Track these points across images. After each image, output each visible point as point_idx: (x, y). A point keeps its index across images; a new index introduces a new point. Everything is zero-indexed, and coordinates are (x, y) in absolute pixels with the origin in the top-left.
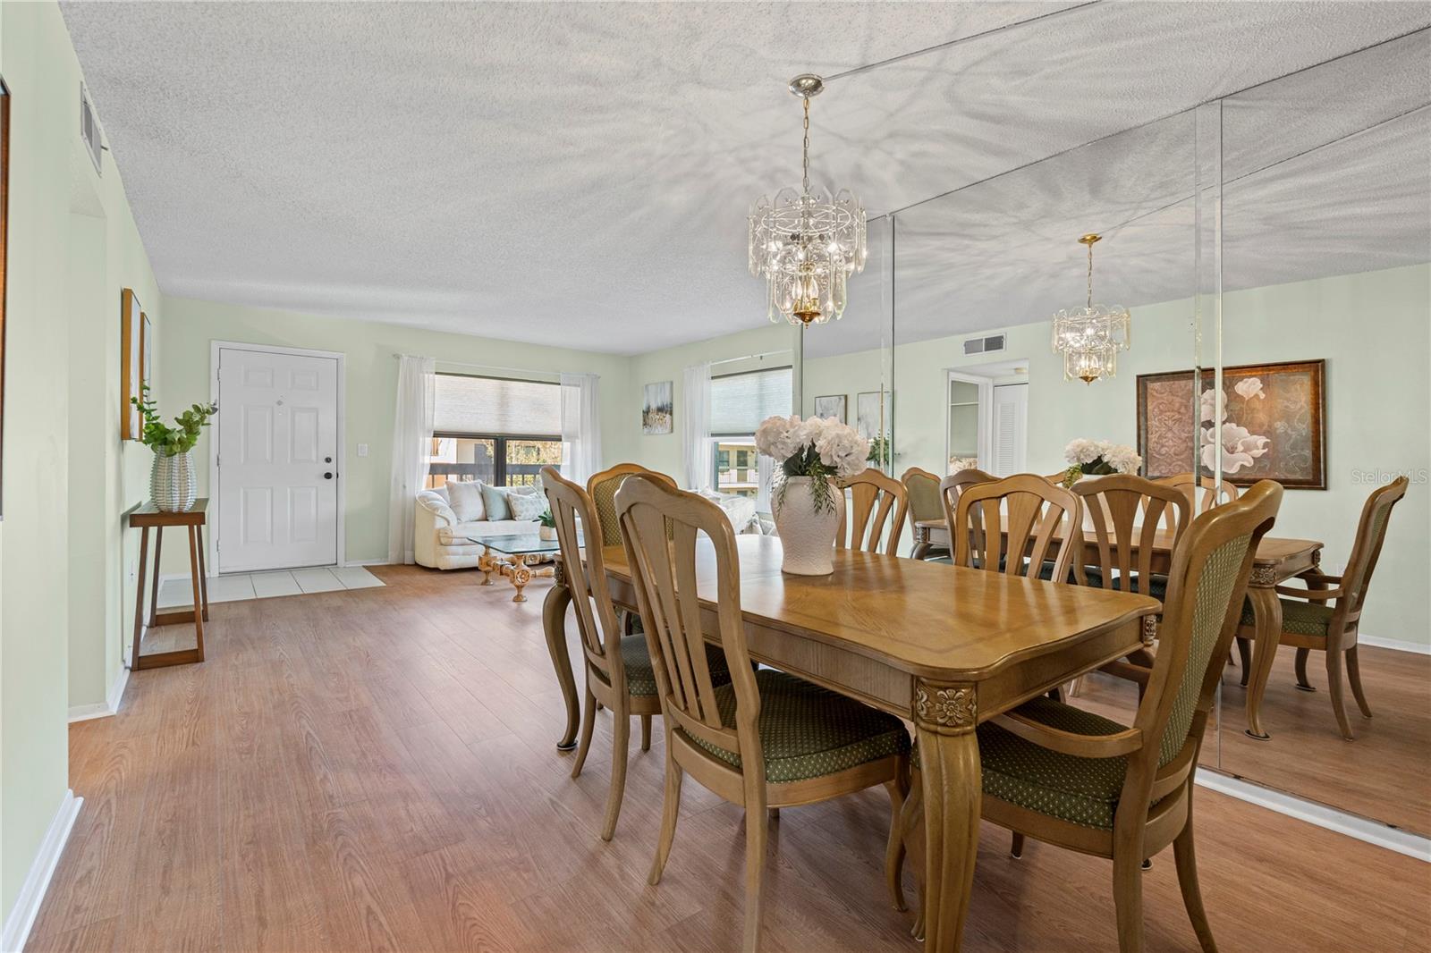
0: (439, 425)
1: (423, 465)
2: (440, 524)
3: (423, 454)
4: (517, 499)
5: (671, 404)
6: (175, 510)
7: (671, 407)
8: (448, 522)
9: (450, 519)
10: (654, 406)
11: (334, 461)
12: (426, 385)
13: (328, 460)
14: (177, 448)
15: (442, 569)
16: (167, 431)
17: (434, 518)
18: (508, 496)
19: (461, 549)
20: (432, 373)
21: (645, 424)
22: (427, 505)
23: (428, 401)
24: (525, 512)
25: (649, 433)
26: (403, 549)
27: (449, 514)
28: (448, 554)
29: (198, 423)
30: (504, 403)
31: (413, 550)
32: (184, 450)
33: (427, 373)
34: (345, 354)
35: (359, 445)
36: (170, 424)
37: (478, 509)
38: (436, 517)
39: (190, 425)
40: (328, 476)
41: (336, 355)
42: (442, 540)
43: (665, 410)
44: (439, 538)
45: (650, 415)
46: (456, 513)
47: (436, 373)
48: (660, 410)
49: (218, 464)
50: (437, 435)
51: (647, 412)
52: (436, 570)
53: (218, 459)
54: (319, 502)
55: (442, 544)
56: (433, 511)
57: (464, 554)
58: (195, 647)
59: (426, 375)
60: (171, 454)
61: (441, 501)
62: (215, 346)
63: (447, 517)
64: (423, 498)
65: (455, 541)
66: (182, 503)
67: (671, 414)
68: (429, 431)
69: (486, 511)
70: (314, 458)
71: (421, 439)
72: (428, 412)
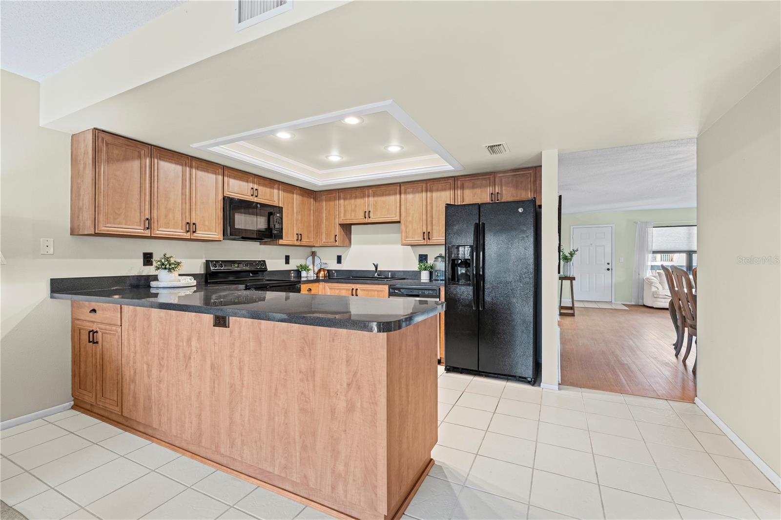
0: (655, 248)
1: (648, 266)
2: (654, 289)
3: (648, 261)
6: (568, 276)
11: (610, 264)
12: (649, 232)
13: (608, 264)
14: (569, 260)
15: (655, 307)
16: (567, 256)
17: (651, 287)
19: (661, 300)
20: (652, 227)
22: (650, 281)
23: (650, 239)
26: (638, 298)
27: (658, 285)
28: (658, 301)
29: (574, 254)
30: (690, 237)
31: (643, 299)
32: (571, 261)
34: (615, 224)
35: (620, 258)
36: (568, 255)
39: (572, 254)
40: (608, 269)
41: (611, 225)
42: (655, 296)
44: (653, 294)
46: (662, 285)
47: (654, 227)
49: (573, 265)
50: (654, 252)
52: (651, 308)
54: (605, 279)
55: (655, 297)
56: (651, 284)
57: (664, 302)
58: (571, 306)
59: (649, 228)
60: (567, 262)
61: (655, 280)
62: (572, 228)
63: (657, 287)
64: (647, 279)
65: (660, 296)
66: (570, 275)
68: (650, 251)
70: (603, 263)
71: (647, 255)
72: (650, 244)
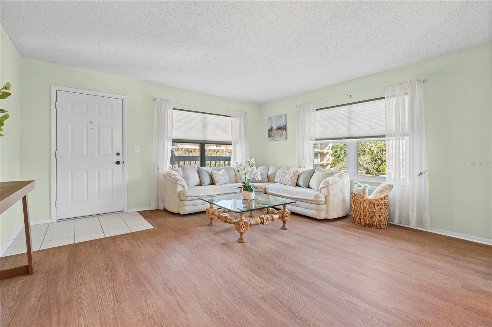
0: (175, 136)
1: (167, 157)
2: (180, 189)
3: (168, 151)
4: (216, 174)
5: (286, 125)
7: (286, 127)
8: (184, 188)
9: (184, 185)
10: (275, 127)
11: (121, 155)
12: (169, 115)
13: (118, 154)
15: (182, 214)
17: (176, 186)
18: (211, 172)
19: (191, 203)
20: (171, 109)
21: (269, 136)
22: (172, 178)
23: (170, 124)
24: (220, 181)
25: (272, 140)
26: (159, 202)
27: (184, 183)
28: (185, 206)
30: (204, 124)
31: (164, 202)
33: (169, 109)
34: (127, 97)
35: (135, 146)
37: (197, 180)
38: (178, 185)
40: (118, 163)
41: (122, 97)
42: (182, 197)
43: (283, 128)
44: (180, 196)
45: (273, 132)
46: (187, 182)
47: (174, 109)
48: (279, 128)
49: (56, 157)
50: (174, 141)
51: (270, 130)
52: (178, 214)
53: (56, 154)
54: (113, 177)
55: (181, 200)
56: (175, 182)
57: (193, 205)
59: (168, 110)
61: (178, 175)
62: (54, 90)
63: (183, 185)
64: (169, 174)
65: (188, 198)
67: (286, 130)
68: (170, 139)
69: (200, 180)
70: (111, 154)
71: (166, 143)
